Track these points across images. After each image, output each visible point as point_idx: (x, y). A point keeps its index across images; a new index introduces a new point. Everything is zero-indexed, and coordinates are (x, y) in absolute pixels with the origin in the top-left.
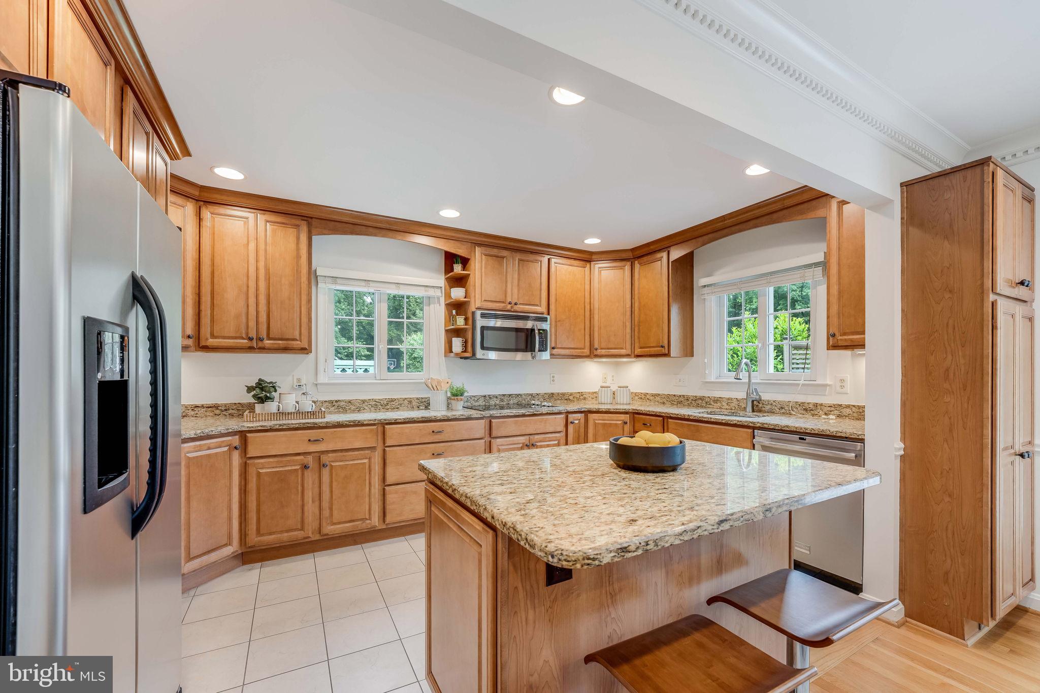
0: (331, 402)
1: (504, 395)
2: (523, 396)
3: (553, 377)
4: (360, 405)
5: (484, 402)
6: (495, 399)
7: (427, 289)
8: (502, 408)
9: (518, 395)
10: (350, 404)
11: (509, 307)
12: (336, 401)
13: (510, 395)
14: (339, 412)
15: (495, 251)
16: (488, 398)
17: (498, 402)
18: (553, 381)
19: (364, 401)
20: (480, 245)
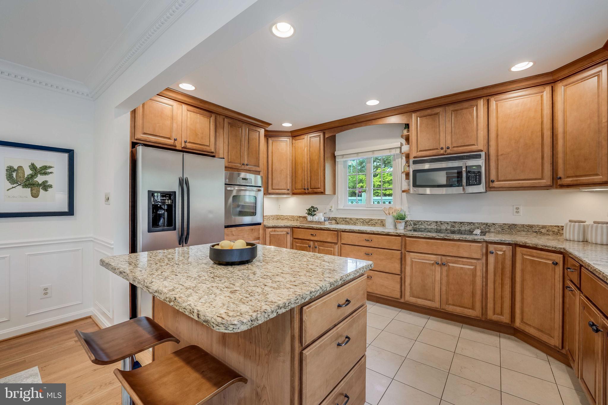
0: (343, 218)
1: (454, 222)
2: (476, 224)
3: (517, 209)
4: (355, 222)
5: (436, 227)
6: (446, 225)
7: (390, 150)
8: (453, 232)
9: (470, 223)
10: (351, 220)
11: (442, 152)
12: (345, 218)
13: (461, 223)
14: (346, 224)
15: (429, 112)
16: (439, 223)
17: (449, 228)
18: (517, 212)
19: (357, 219)
20: (415, 111)
